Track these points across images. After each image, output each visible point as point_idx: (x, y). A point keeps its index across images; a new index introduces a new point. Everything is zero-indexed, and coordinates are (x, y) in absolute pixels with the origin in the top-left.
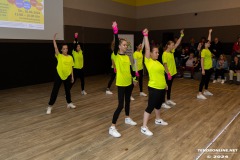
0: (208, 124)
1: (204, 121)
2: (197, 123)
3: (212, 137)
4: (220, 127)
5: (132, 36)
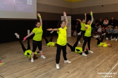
0: (109, 61)
1: (107, 59)
3: (111, 67)
5: (70, 17)
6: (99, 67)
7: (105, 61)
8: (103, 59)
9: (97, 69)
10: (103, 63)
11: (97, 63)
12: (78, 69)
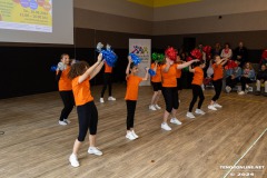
0: (235, 139)
1: (230, 136)
2: (223, 138)
3: (239, 153)
4: (248, 142)
5: (149, 41)
6: (213, 153)
7: (226, 139)
8: (222, 135)
9: (210, 157)
10: (221, 144)
11: (210, 145)
12: (167, 159)
